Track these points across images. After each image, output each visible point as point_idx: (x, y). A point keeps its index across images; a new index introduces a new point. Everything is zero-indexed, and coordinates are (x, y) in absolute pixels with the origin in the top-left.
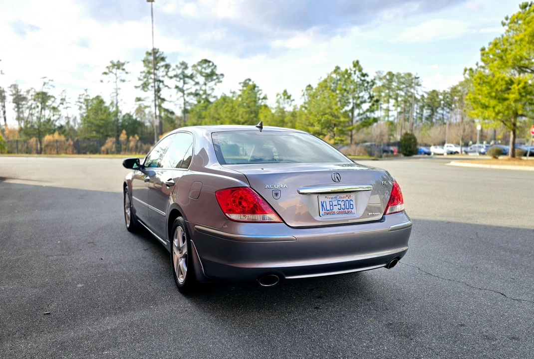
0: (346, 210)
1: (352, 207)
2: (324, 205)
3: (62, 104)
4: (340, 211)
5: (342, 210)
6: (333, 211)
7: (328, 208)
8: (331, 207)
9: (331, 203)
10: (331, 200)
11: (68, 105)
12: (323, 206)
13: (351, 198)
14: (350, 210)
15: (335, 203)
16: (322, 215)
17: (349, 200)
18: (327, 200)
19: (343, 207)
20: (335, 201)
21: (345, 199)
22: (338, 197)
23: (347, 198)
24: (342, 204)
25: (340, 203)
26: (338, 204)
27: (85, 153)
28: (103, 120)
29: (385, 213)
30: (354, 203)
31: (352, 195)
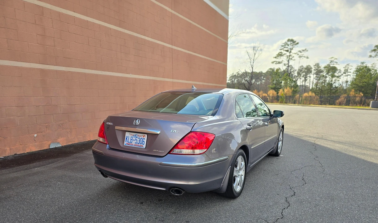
0: (139, 144)
1: (143, 144)
2: (128, 139)
3: (345, 73)
4: (136, 144)
5: (137, 144)
6: (132, 143)
7: (129, 141)
8: (131, 140)
9: (132, 138)
10: (132, 136)
11: (349, 74)
12: (126, 139)
13: (144, 137)
14: (142, 145)
15: (134, 139)
17: (143, 138)
18: (130, 136)
19: (138, 142)
20: (134, 137)
21: (140, 137)
22: (137, 135)
23: (142, 137)
24: (138, 140)
25: (137, 139)
26: (136, 140)
27: (325, 104)
28: (366, 82)
29: (169, 153)
30: (145, 141)
31: (146, 135)
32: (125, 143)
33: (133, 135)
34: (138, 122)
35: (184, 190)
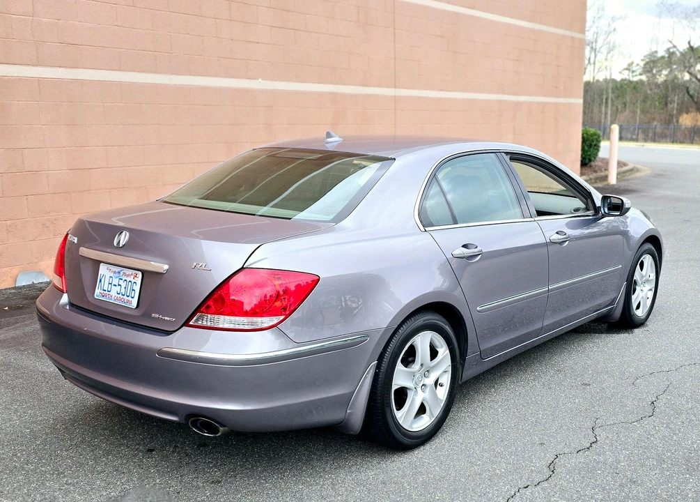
0: (125, 297)
1: (133, 296)
2: (103, 280)
4: (119, 296)
6: (111, 293)
7: (106, 288)
8: (110, 286)
10: (112, 275)
12: (100, 281)
13: (136, 280)
14: (130, 298)
15: (116, 281)
16: (97, 296)
17: (133, 281)
18: (108, 274)
19: (123, 290)
20: (116, 278)
21: (128, 279)
22: (122, 273)
23: (131, 279)
24: (123, 285)
25: (121, 282)
26: (119, 285)
29: (186, 324)
30: (137, 288)
31: (140, 275)
32: (97, 291)
33: (115, 272)
34: (124, 238)
35: (223, 425)
